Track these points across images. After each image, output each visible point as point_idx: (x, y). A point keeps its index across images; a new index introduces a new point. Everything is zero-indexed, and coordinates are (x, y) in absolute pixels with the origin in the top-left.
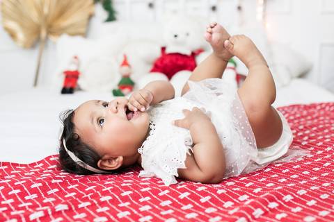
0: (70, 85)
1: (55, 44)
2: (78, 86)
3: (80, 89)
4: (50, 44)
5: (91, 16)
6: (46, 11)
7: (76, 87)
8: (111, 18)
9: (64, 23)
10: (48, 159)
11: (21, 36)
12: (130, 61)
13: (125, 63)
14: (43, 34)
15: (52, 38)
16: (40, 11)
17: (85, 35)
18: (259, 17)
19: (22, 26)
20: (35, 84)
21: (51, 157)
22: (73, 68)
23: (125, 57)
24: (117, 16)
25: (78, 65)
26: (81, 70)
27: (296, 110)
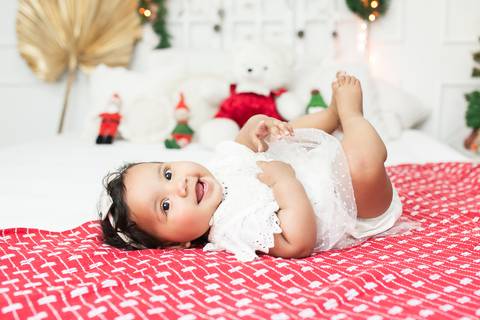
0: (108, 132)
1: (88, 77)
2: (120, 134)
3: (121, 138)
4: (81, 77)
5: (137, 41)
6: (77, 32)
7: (116, 136)
8: (164, 44)
9: (101, 49)
10: (85, 225)
11: (42, 65)
12: (188, 102)
13: (182, 105)
14: (73, 63)
15: (85, 70)
16: (69, 33)
17: (128, 66)
18: (361, 47)
19: (44, 52)
20: (60, 130)
21: (89, 223)
22: (112, 110)
23: (182, 96)
24: (171, 41)
25: (120, 105)
26: (123, 113)
27: (406, 171)
